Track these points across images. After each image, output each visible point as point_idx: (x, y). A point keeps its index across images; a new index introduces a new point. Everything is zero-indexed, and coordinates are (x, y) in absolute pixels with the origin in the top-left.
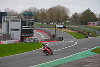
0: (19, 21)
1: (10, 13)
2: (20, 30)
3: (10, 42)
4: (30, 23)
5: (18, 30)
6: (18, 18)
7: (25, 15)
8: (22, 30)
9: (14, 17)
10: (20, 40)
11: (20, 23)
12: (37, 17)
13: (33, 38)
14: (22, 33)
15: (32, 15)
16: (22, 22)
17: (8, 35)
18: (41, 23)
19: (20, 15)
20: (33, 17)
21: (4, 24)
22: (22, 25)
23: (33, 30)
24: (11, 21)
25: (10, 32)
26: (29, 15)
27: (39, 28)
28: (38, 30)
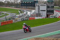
0: (45, 6)
1: (40, 1)
2: (46, 11)
3: (40, 18)
4: (52, 6)
5: (45, 11)
6: (45, 4)
7: (49, 2)
8: (47, 11)
9: (42, 3)
10: (46, 16)
11: (46, 6)
12: (56, 3)
13: (54, 15)
14: (47, 12)
15: (53, 2)
16: (47, 6)
17: (39, 14)
18: (58, 7)
19: (46, 2)
20: (54, 3)
21: (37, 8)
22: (47, 8)
23: (54, 10)
24: (41, 5)
25: (40, 12)
26: (51, 2)
27: (57, 10)
28: (57, 11)
